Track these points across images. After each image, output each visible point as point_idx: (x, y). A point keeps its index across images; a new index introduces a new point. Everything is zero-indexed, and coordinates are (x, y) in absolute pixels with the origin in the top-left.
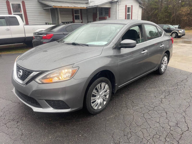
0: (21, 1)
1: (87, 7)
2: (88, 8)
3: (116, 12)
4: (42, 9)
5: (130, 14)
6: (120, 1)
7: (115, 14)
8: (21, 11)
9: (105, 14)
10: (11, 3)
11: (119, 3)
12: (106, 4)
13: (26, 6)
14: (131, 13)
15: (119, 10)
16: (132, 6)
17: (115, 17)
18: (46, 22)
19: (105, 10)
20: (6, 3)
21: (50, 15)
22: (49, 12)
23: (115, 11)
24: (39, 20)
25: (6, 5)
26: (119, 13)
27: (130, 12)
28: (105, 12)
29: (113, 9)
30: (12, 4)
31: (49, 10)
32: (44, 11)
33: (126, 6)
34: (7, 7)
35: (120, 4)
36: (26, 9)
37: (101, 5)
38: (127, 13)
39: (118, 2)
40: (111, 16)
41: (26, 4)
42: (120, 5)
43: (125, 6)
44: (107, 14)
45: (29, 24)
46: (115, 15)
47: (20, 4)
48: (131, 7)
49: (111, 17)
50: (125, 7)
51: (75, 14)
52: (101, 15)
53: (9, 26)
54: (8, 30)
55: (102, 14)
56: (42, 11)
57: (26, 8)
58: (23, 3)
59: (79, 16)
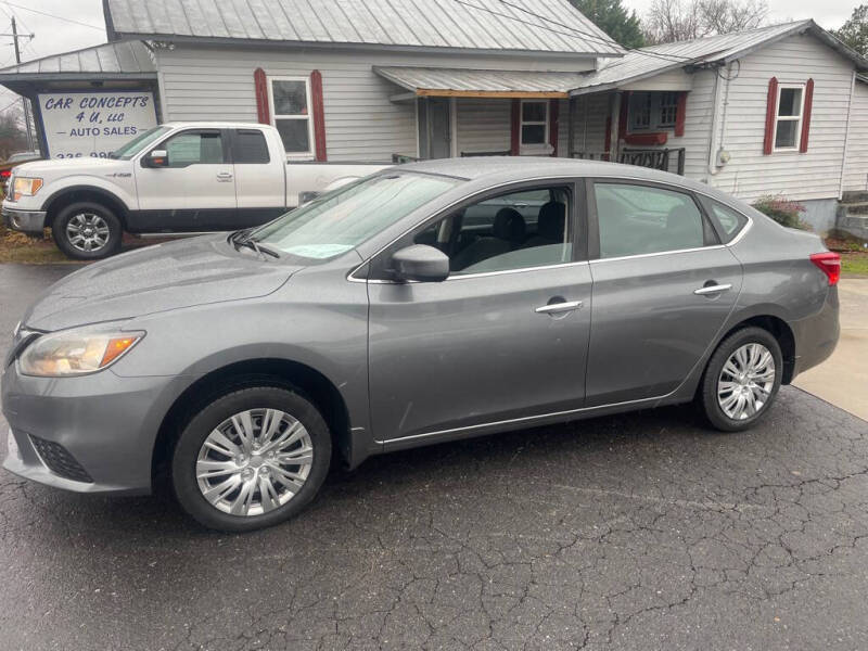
0: (309, 73)
1: (569, 92)
2: (575, 93)
3: (713, 112)
4: (386, 102)
5: (796, 121)
6: (737, 60)
7: (709, 120)
8: (306, 107)
9: (664, 121)
10: (270, 80)
11: (730, 70)
12: (661, 74)
13: (325, 89)
14: (800, 117)
15: (731, 104)
16: (810, 84)
17: (706, 135)
18: (398, 151)
19: (663, 104)
20: (252, 80)
21: (415, 125)
22: (413, 111)
23: (707, 105)
24: (366, 144)
25: (253, 87)
26: (728, 119)
27: (797, 114)
28: (664, 112)
29: (697, 99)
30: (274, 82)
31: (413, 104)
32: (393, 108)
33: (773, 83)
34: (254, 95)
35: (733, 74)
36: (325, 103)
38: (778, 118)
39: (723, 65)
40: (686, 129)
41: (324, 81)
42: (737, 77)
43: (767, 83)
44: (670, 120)
45: (329, 159)
46: (707, 127)
47: (304, 83)
48: (804, 88)
49: (686, 135)
50: (766, 90)
51: (524, 120)
52: (644, 123)
53: (231, 165)
54: (225, 178)
55: (648, 123)
56: (383, 110)
57: (325, 95)
58: (316, 77)
59: (542, 128)
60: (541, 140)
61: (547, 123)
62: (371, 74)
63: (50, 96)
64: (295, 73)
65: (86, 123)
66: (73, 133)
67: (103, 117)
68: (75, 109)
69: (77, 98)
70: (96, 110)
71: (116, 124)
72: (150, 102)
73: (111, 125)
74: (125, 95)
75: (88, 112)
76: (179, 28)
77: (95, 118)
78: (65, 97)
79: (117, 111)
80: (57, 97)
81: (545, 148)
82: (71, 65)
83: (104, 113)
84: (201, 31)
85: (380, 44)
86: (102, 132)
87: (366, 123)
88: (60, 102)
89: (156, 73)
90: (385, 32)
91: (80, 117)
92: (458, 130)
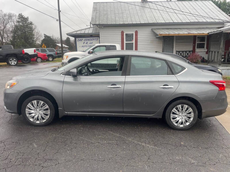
1: (208, 33)
2: (210, 34)
4: (155, 38)
8: (133, 40)
18: (156, 50)
20: (121, 34)
24: (148, 49)
25: (121, 35)
30: (126, 34)
32: (156, 39)
34: (121, 37)
37: (227, 29)
47: (133, 34)
57: (138, 37)
58: (136, 32)
59: (204, 44)
60: (203, 47)
61: (206, 43)
62: (151, 31)
63: (78, 39)
64: (131, 31)
65: (85, 44)
66: (82, 46)
67: (89, 43)
68: (83, 41)
69: (84, 39)
70: (87, 41)
71: (91, 45)
72: (98, 40)
73: (90, 45)
74: (93, 38)
75: (86, 42)
76: (105, 23)
77: (87, 43)
78: (81, 39)
79: (91, 42)
80: (80, 39)
81: (204, 50)
82: (83, 32)
83: (89, 42)
84: (110, 23)
85: (153, 23)
86: (88, 46)
87: (149, 43)
88: (80, 40)
89: (99, 33)
90: (156, 20)
91: (84, 43)
92: (176, 45)
